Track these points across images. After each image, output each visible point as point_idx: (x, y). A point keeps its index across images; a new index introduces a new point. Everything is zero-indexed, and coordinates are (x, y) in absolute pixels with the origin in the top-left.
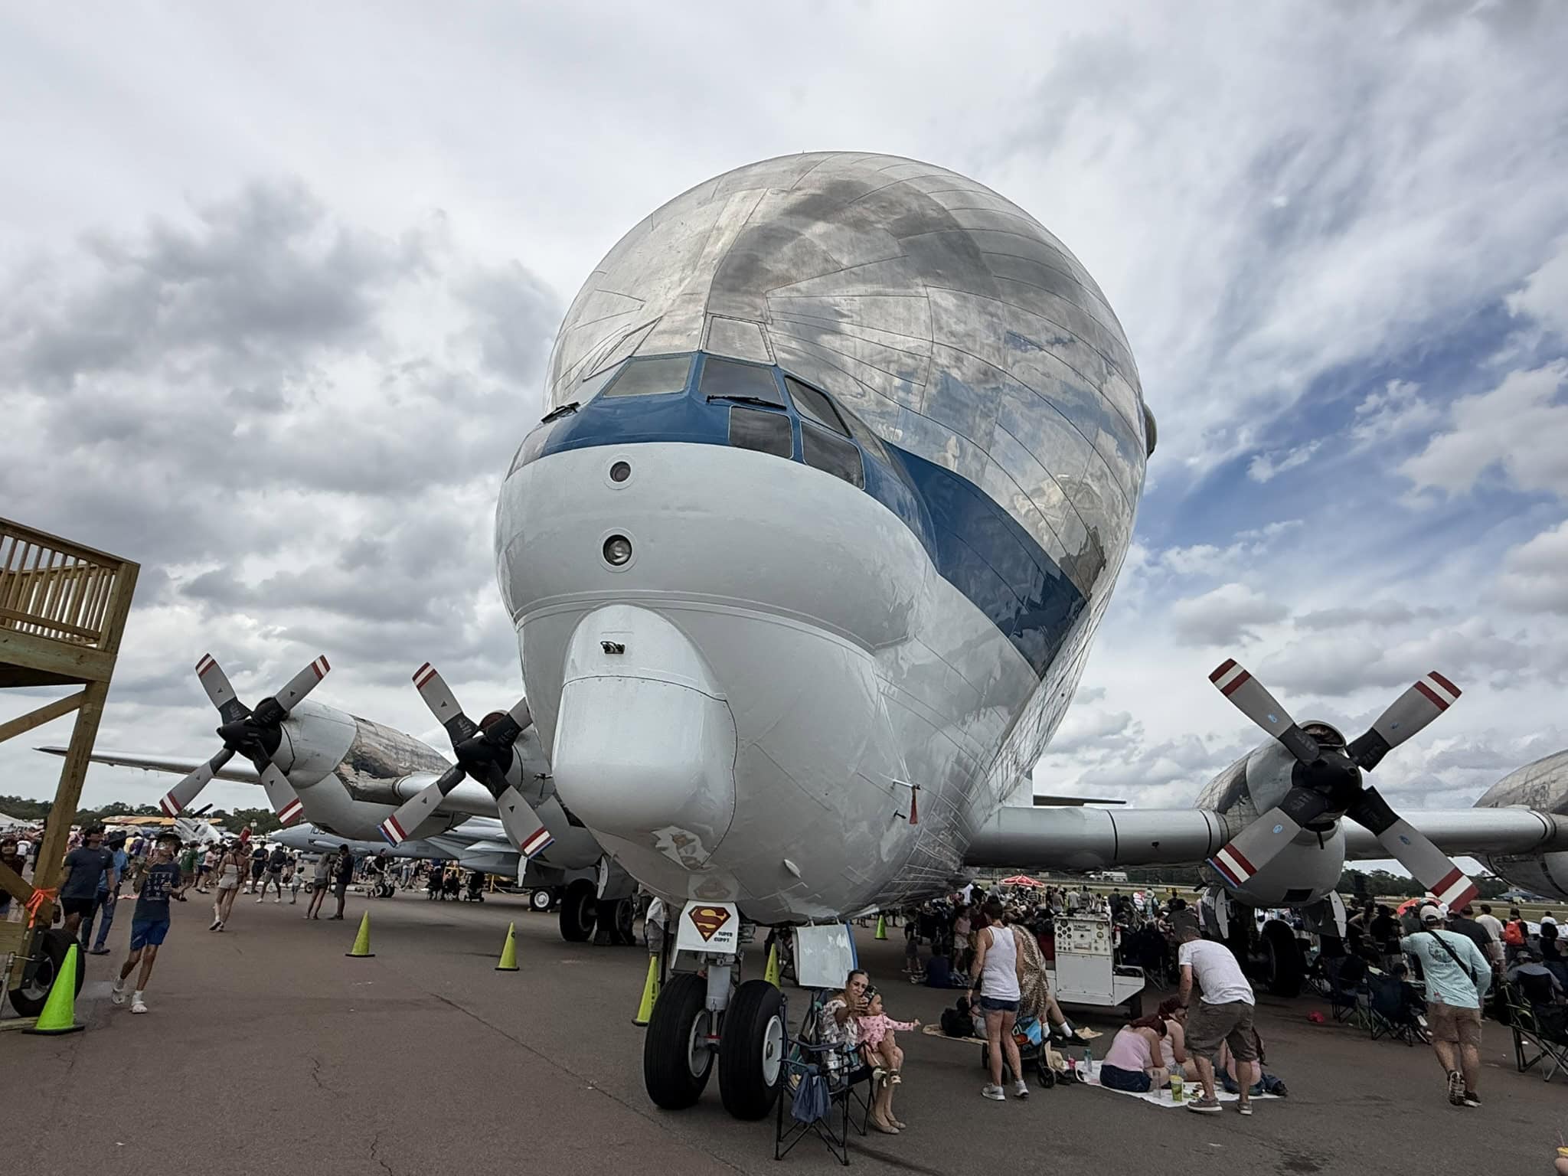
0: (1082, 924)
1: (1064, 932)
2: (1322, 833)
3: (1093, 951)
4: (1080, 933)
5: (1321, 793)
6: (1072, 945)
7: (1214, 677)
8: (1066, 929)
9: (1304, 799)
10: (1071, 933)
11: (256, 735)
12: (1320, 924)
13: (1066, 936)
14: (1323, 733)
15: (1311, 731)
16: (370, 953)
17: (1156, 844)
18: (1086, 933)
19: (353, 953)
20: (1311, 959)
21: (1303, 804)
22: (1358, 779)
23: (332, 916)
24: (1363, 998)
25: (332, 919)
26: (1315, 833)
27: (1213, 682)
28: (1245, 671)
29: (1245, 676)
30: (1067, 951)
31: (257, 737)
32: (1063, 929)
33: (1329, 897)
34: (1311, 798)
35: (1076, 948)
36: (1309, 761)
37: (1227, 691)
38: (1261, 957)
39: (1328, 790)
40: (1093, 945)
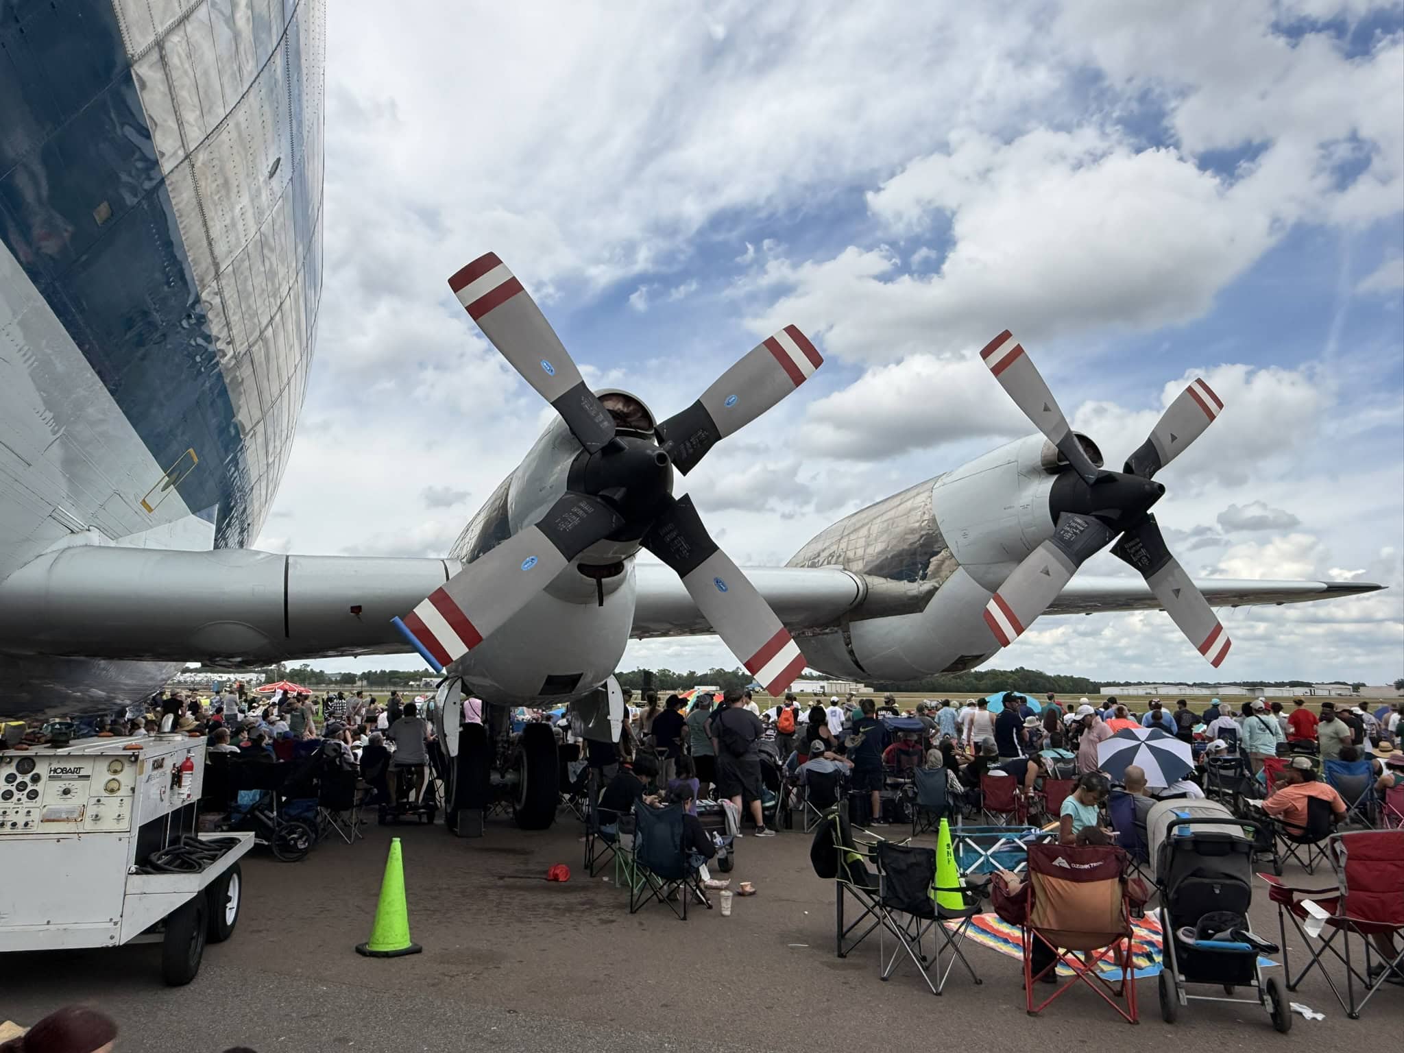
0: (71, 765)
1: (22, 786)
2: (604, 580)
3: (88, 825)
4: (62, 785)
5: (609, 501)
6: (36, 815)
7: (459, 281)
8: (27, 779)
9: (581, 512)
10: (39, 787)
12: (590, 726)
13: (23, 796)
14: (625, 410)
15: (610, 405)
17: (356, 609)
18: (77, 785)
20: (575, 772)
21: (577, 521)
22: (667, 480)
24: (626, 840)
26: (594, 581)
27: (456, 290)
28: (514, 277)
29: (512, 287)
30: (20, 829)
32: (20, 779)
33: (605, 686)
34: (591, 510)
35: (44, 820)
36: (596, 445)
37: (477, 310)
38: (510, 777)
39: (618, 494)
40: (91, 811)
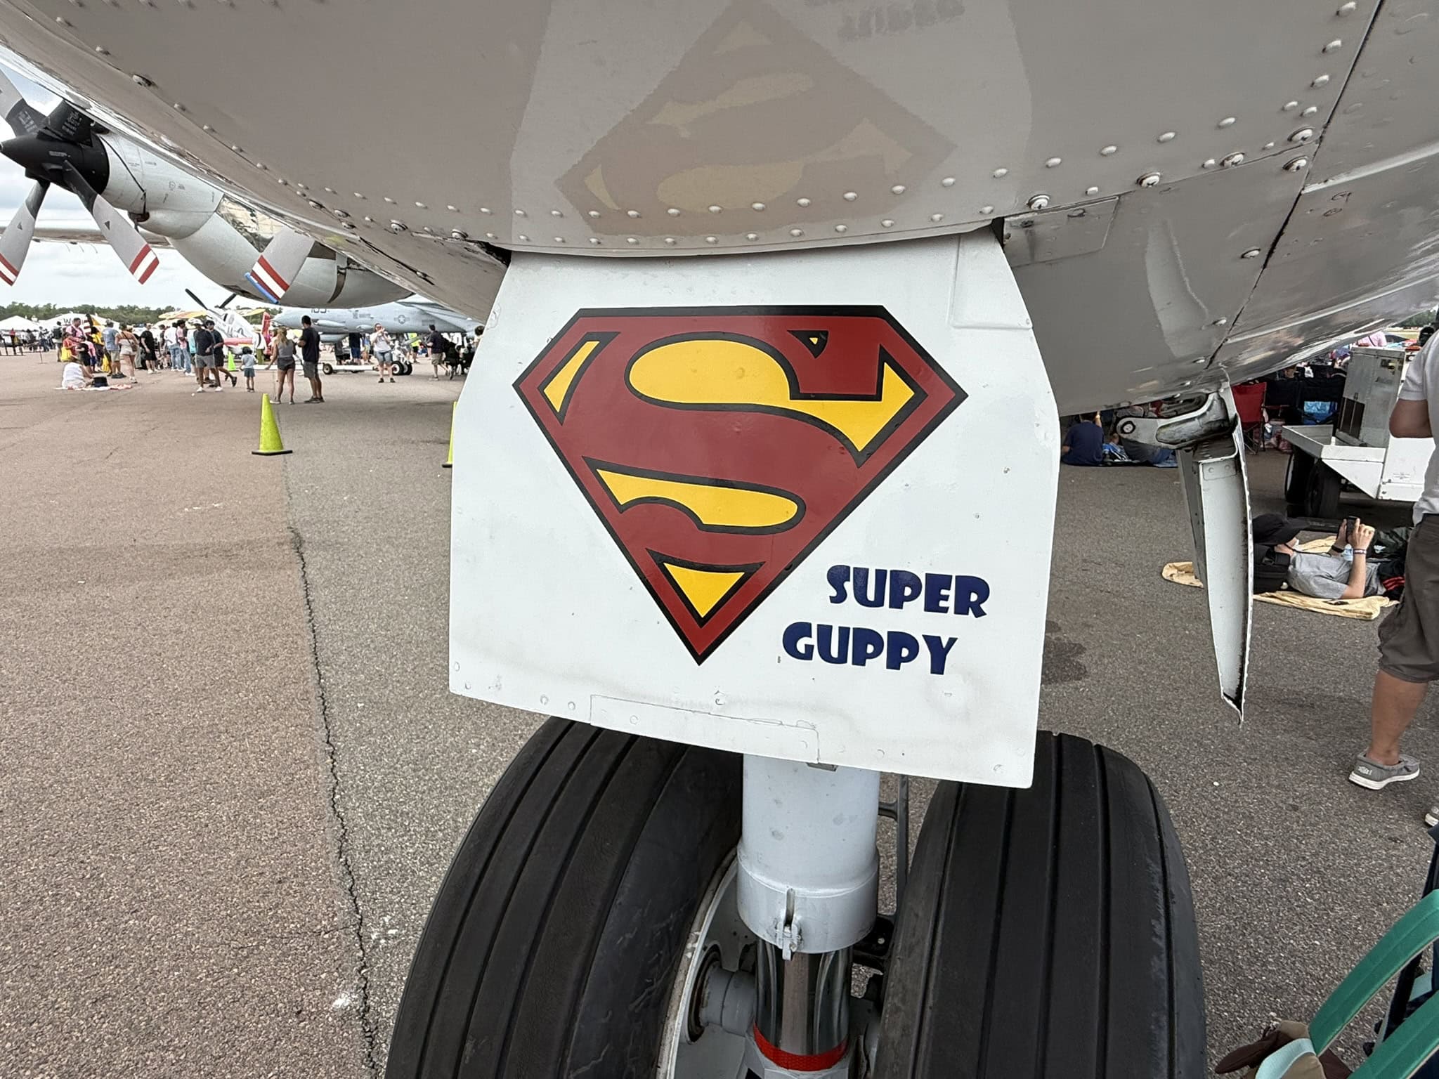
11: (64, 154)
16: (286, 449)
19: (260, 451)
23: (308, 399)
25: (307, 402)
31: (66, 158)
